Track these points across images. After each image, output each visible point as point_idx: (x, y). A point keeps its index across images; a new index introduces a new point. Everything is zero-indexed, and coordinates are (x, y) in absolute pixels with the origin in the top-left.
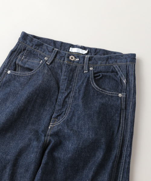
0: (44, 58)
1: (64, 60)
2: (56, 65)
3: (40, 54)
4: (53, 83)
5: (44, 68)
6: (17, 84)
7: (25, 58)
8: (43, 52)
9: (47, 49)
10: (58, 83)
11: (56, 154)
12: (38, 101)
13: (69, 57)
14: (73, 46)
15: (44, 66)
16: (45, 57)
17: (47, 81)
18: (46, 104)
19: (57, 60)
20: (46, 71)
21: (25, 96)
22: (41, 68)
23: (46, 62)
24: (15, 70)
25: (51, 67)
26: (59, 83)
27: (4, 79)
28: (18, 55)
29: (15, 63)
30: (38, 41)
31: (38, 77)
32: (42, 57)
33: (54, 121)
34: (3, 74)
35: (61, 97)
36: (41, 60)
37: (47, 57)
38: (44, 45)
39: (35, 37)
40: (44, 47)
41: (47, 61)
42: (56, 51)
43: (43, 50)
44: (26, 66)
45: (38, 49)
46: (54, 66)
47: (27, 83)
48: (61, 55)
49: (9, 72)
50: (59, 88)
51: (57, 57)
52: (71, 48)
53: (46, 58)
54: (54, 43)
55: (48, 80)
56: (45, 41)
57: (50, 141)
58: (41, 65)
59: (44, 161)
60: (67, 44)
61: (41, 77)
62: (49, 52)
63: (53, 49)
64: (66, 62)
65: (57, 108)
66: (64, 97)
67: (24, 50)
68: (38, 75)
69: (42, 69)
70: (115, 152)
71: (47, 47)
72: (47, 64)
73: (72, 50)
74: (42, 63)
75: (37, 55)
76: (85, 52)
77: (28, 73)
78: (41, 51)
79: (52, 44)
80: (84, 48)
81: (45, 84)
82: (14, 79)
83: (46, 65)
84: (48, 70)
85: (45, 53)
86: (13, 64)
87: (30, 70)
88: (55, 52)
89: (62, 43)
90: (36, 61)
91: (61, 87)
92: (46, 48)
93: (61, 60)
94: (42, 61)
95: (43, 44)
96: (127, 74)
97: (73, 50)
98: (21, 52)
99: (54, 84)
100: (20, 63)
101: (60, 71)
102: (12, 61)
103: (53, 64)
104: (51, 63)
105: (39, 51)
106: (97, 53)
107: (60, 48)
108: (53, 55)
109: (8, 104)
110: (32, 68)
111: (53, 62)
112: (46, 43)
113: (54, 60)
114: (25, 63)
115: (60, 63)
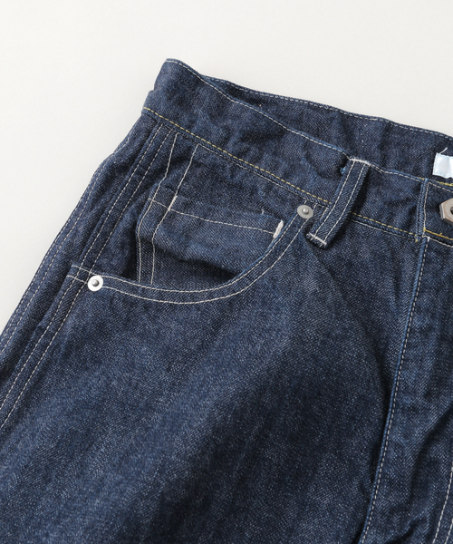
0: (294, 207)
1: (409, 224)
2: (364, 248)
3: (269, 187)
4: (354, 350)
5: (296, 266)
6: (146, 354)
7: (186, 206)
8: (286, 176)
9: (308, 157)
10: (379, 354)
12: (268, 453)
13: (437, 209)
15: (298, 253)
16: (301, 202)
17: (323, 342)
18: (315, 471)
19: (366, 222)
20: (310, 284)
21: (200, 421)
22: (283, 262)
23: (307, 230)
24: (129, 272)
25: (339, 258)
26: (385, 350)
27: (70, 321)
28: (146, 187)
29: (131, 232)
30: (256, 115)
31: (264, 317)
32: (284, 201)
34: (63, 294)
35: (402, 438)
36: (280, 218)
37: (310, 205)
38: (289, 137)
40: (291, 148)
41: (310, 226)
42: (362, 173)
43: (284, 165)
44: (195, 250)
45: (257, 160)
46: (355, 253)
47: (203, 347)
48: (388, 195)
49: (95, 283)
50: (386, 382)
51: (367, 205)
52: (439, 158)
53: (304, 211)
54: (347, 125)
55: (328, 335)
56: (294, 114)
58: (279, 248)
60: (419, 134)
61: (285, 318)
62: (320, 174)
63: (345, 162)
64: (423, 231)
65: (380, 500)
66: (418, 435)
67: (180, 160)
68: (264, 303)
69: (290, 268)
71: (307, 145)
72: (315, 244)
73: (447, 165)
74: (286, 238)
75: (254, 190)
77: (206, 295)
78: (274, 169)
79: (334, 132)
81: (313, 356)
82: (128, 324)
83: (306, 246)
84: (320, 278)
85: (296, 180)
86: (116, 236)
87: (216, 273)
88: (354, 174)
89: (388, 127)
90: (248, 226)
91: (398, 375)
92: (301, 154)
93: (389, 221)
94: (281, 225)
95: (282, 133)
98: (159, 173)
99: (359, 356)
100: (158, 233)
101: (390, 282)
102: (113, 224)
103: (347, 241)
104: (336, 240)
105: (261, 171)
107: (377, 154)
108: (345, 192)
109: (97, 466)
110: (226, 263)
111: (348, 231)
112: (298, 123)
113: (350, 219)
114: (187, 235)
115: (384, 237)
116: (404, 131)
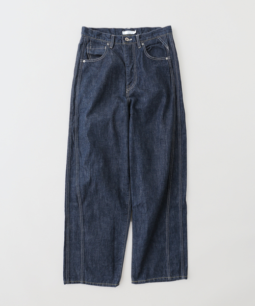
1: (122, 43)
3: (102, 42)
4: (120, 61)
5: (109, 52)
6: (94, 69)
7: (92, 48)
10: (123, 60)
11: (137, 107)
12: (113, 76)
13: (124, 39)
14: (124, 30)
15: (109, 50)
17: (116, 61)
18: (119, 77)
19: (116, 44)
20: (112, 54)
21: (104, 75)
22: (107, 52)
24: (88, 59)
25: (114, 49)
27: (83, 67)
28: (86, 46)
29: (86, 53)
30: (97, 32)
31: (108, 60)
32: (105, 43)
33: (129, 87)
34: (81, 63)
35: (128, 70)
36: (105, 46)
39: (93, 29)
40: (103, 36)
41: (109, 46)
42: (114, 37)
43: (103, 38)
44: (96, 53)
45: (99, 38)
46: (116, 48)
47: (101, 66)
48: (118, 39)
49: (84, 61)
50: (124, 64)
51: (116, 41)
52: (123, 32)
53: (108, 44)
54: (109, 30)
57: (131, 100)
58: (106, 50)
59: (131, 113)
60: (119, 29)
61: (110, 59)
62: (108, 38)
63: (111, 36)
64: (124, 43)
65: (127, 78)
66: (130, 69)
67: (89, 41)
68: (107, 58)
70: (173, 96)
71: (105, 35)
72: (111, 48)
74: (107, 48)
75: (100, 43)
76: (134, 32)
77: (99, 59)
79: (108, 32)
80: (132, 30)
81: (115, 63)
82: (90, 65)
85: (105, 40)
86: (85, 54)
87: (99, 56)
89: (115, 29)
90: (101, 48)
91: (126, 63)
93: (119, 43)
95: (101, 34)
96: (168, 42)
97: (125, 33)
98: (87, 44)
100: (90, 52)
101: (121, 51)
102: (83, 52)
104: (113, 47)
105: (101, 40)
106: (143, 31)
107: (115, 33)
108: (112, 40)
109: (94, 84)
110: (100, 54)
112: (103, 31)
113: (114, 44)
114: (94, 52)
115: (119, 45)
116: (117, 29)
